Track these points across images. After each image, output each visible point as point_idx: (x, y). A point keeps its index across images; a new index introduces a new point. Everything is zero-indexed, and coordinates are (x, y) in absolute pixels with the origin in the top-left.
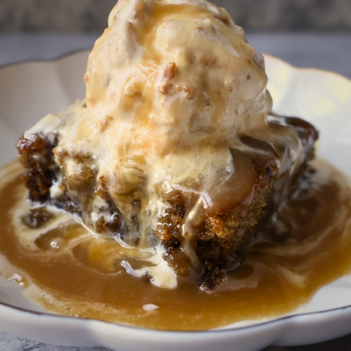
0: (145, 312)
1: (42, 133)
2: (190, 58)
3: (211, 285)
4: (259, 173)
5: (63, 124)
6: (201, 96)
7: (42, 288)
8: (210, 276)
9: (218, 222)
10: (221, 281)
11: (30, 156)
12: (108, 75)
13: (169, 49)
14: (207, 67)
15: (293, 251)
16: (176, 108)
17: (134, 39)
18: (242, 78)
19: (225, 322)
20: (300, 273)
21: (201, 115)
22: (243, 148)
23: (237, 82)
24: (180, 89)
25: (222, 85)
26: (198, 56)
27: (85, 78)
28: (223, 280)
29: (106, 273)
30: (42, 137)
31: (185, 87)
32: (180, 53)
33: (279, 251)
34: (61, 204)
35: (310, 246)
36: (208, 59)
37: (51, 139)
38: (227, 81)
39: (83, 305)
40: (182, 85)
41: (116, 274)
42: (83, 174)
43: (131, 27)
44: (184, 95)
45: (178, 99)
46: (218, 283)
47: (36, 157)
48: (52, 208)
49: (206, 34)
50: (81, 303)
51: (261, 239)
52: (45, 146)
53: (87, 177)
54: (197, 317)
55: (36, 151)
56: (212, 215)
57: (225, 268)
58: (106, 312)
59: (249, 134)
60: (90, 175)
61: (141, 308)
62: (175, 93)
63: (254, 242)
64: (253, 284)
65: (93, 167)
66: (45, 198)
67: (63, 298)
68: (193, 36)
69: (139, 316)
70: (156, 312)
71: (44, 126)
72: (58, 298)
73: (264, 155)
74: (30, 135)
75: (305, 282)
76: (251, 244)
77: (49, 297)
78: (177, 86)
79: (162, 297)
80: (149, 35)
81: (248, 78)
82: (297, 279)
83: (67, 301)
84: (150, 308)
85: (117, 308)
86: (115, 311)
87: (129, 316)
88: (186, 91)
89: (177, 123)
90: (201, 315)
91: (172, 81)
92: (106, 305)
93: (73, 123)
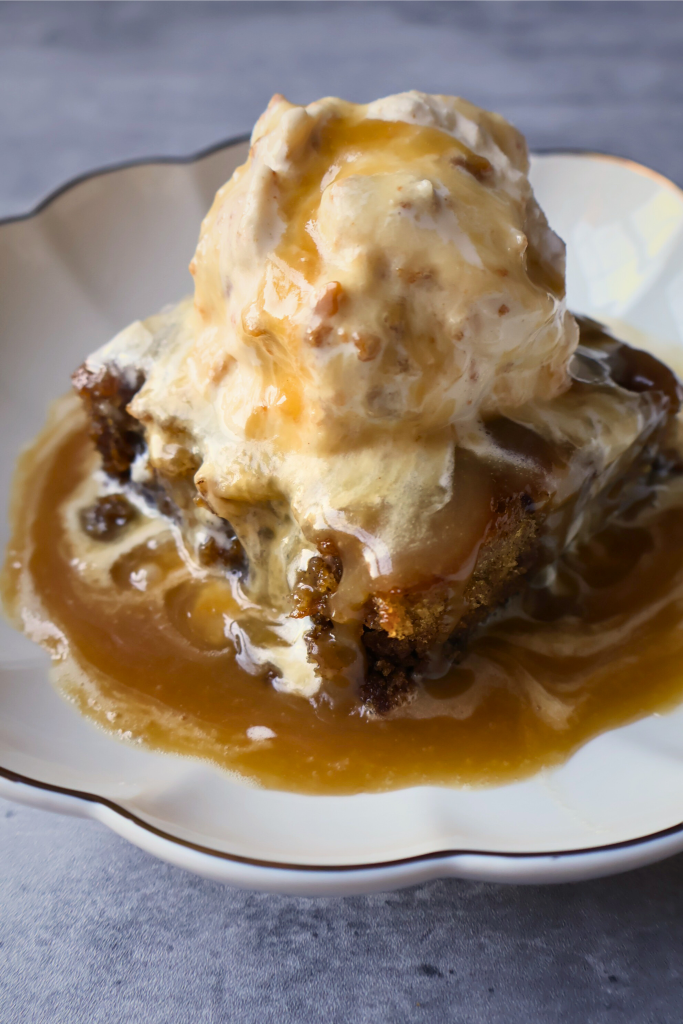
0: (247, 742)
1: (115, 366)
2: (377, 267)
3: (382, 705)
4: (501, 508)
5: (154, 352)
6: (391, 353)
7: (84, 668)
8: (385, 688)
9: (391, 611)
10: (404, 699)
11: (96, 404)
12: (227, 277)
13: (338, 246)
14: (412, 286)
15: (567, 646)
16: (336, 372)
17: (276, 206)
18: (488, 313)
19: (389, 783)
20: (564, 697)
21: (389, 389)
22: (486, 449)
23: (475, 320)
24: (346, 338)
25: (441, 324)
26: (396, 264)
27: (190, 267)
28: (410, 698)
29: (202, 649)
30: (114, 373)
31: (355, 335)
32: (360, 256)
33: (538, 644)
34: (152, 493)
35: (608, 638)
36: (417, 270)
37: (132, 378)
38: (454, 319)
39: (146, 712)
40: (350, 331)
41: (220, 653)
42: (174, 462)
43: (273, 181)
44: (351, 351)
45: (340, 357)
46: (397, 703)
47: (103, 407)
48: (137, 501)
49: (417, 218)
50: (143, 707)
51: (514, 610)
52: (119, 389)
53: (183, 469)
54: (338, 766)
55: (102, 398)
56: (383, 595)
57: (420, 672)
58: (182, 732)
59: (504, 414)
60: (189, 465)
61: (245, 733)
62: (336, 344)
63: (497, 616)
64: (461, 709)
65: (195, 450)
66: (124, 476)
67: (115, 693)
68: (388, 219)
69: (237, 749)
70: (269, 745)
71: (119, 351)
72: (106, 692)
73: (523, 470)
74: (96, 363)
75: (570, 720)
76: (489, 621)
77: (91, 688)
78: (341, 331)
79: (288, 713)
80: (310, 199)
81: (503, 310)
82: (555, 711)
83: (120, 700)
84: (260, 733)
85: (201, 727)
86: (198, 733)
87: (218, 747)
88: (358, 344)
89: (340, 398)
90: (346, 762)
91: (333, 321)
92: (184, 718)
93: (173, 351)
